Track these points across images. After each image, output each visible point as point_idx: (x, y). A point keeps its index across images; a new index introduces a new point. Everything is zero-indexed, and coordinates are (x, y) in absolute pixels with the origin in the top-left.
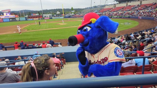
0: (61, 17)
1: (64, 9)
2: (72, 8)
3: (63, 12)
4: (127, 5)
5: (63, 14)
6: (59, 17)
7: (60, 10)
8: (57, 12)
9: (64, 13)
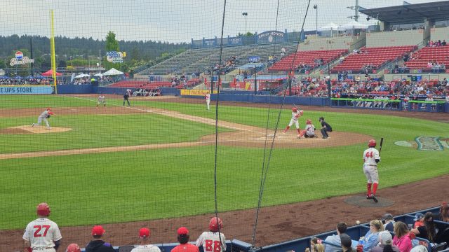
0: (36, 89)
1: (58, 40)
2: (111, 37)
3: (54, 56)
4: (428, 37)
5: (54, 71)
6: (26, 86)
7: (34, 45)
8: (11, 54)
9: (61, 64)
